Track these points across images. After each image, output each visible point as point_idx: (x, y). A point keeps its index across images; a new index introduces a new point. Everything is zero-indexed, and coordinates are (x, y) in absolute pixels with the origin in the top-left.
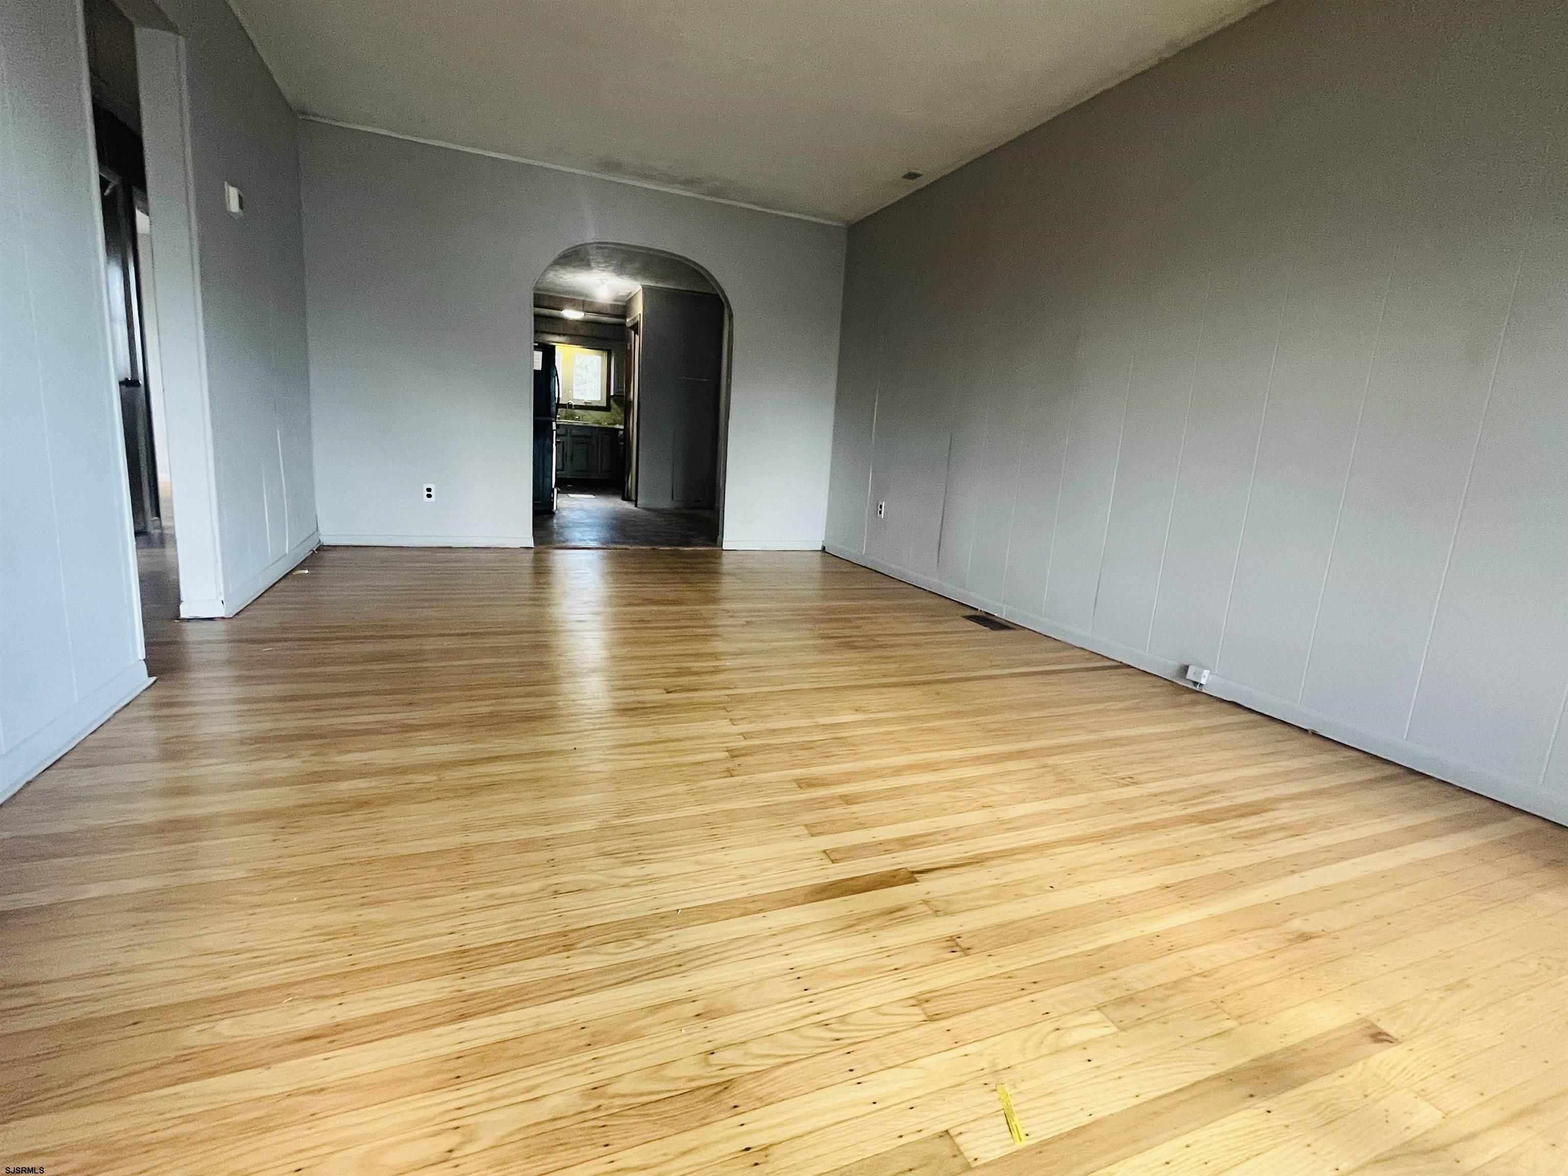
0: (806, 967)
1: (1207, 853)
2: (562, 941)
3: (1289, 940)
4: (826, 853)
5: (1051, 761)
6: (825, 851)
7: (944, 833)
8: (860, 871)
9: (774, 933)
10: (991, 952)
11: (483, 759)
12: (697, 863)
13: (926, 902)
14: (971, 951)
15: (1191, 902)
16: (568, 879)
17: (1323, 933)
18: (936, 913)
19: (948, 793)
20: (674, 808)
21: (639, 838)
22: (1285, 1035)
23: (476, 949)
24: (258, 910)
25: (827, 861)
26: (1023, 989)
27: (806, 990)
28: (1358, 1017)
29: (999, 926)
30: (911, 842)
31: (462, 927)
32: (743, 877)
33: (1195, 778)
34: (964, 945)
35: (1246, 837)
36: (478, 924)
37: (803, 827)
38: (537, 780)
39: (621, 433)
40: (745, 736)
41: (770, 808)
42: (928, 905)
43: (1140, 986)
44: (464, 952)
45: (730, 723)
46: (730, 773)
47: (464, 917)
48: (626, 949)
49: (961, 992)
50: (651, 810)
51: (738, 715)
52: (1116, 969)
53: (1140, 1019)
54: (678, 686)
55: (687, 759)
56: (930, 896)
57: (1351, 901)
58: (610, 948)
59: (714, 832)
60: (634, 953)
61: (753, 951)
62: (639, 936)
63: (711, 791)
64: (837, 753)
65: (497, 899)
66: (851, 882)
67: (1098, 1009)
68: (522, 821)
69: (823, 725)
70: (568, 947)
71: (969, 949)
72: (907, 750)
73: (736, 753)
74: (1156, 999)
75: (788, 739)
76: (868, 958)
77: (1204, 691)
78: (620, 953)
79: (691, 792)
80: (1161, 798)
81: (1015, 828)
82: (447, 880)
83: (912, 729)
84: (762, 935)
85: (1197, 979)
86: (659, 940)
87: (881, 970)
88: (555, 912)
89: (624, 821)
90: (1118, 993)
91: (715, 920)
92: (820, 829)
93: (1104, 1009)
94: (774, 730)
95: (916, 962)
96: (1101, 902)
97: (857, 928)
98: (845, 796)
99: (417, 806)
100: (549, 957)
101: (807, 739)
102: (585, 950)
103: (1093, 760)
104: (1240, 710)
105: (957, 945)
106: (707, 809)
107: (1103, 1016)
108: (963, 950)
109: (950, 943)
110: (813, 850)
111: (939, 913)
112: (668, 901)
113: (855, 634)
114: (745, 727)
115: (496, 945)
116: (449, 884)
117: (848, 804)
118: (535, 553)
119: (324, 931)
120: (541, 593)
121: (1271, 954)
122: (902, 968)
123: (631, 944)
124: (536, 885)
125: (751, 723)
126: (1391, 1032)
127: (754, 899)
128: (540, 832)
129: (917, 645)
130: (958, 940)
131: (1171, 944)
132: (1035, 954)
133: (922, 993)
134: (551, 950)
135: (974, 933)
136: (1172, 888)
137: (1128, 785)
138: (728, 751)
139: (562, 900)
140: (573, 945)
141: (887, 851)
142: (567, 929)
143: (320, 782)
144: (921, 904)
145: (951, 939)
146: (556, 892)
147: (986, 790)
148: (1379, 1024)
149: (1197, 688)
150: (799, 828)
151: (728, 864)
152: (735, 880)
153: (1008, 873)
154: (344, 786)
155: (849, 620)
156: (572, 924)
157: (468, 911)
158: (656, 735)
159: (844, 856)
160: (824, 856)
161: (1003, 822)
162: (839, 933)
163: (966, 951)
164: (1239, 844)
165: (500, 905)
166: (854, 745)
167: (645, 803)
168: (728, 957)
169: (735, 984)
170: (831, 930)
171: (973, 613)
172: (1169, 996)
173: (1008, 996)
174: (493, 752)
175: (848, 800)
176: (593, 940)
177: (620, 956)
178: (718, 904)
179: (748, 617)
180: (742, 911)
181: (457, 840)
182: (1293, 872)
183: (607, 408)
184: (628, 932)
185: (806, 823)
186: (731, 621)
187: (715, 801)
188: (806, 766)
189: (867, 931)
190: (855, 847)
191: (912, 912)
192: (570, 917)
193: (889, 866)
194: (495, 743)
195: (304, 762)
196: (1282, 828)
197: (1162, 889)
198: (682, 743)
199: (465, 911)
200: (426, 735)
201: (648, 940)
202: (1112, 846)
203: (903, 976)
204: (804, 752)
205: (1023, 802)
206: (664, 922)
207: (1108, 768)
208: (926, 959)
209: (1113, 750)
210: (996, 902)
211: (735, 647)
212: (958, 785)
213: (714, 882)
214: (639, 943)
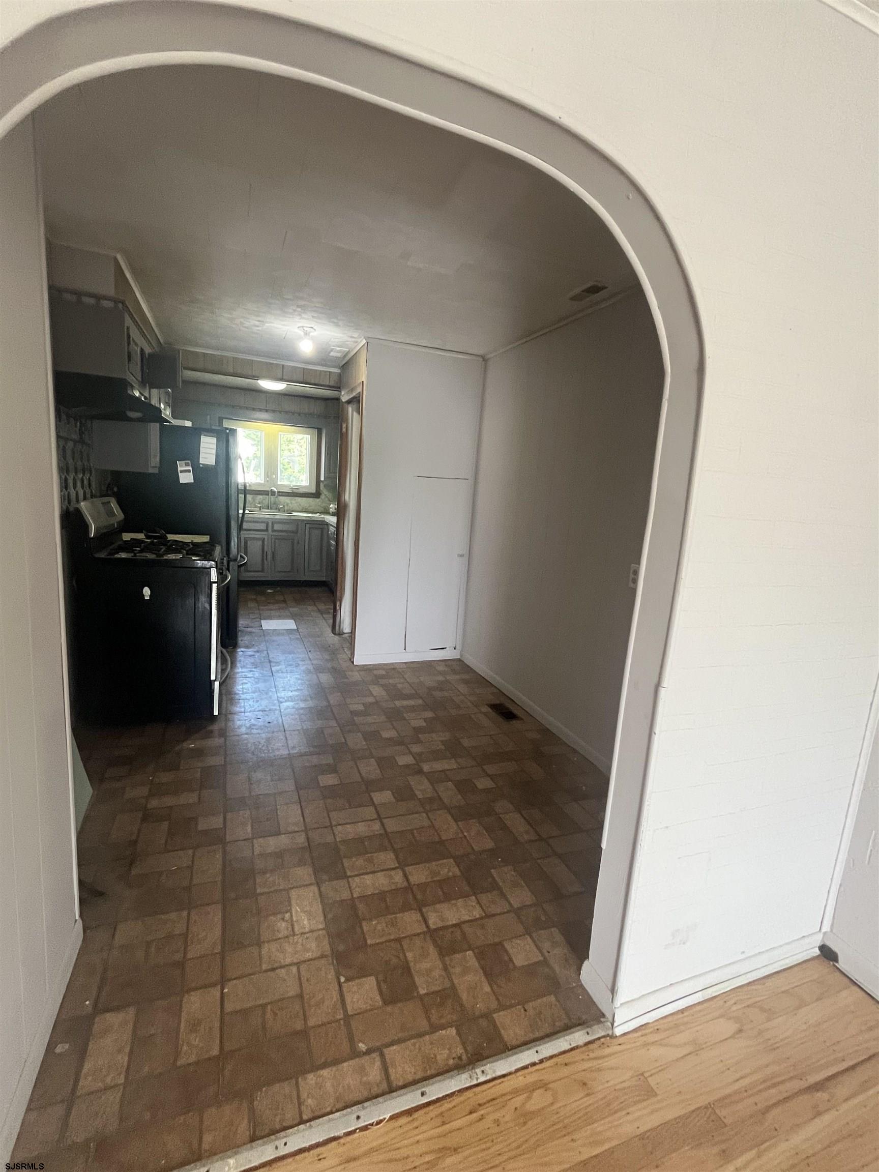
183: (317, 495)
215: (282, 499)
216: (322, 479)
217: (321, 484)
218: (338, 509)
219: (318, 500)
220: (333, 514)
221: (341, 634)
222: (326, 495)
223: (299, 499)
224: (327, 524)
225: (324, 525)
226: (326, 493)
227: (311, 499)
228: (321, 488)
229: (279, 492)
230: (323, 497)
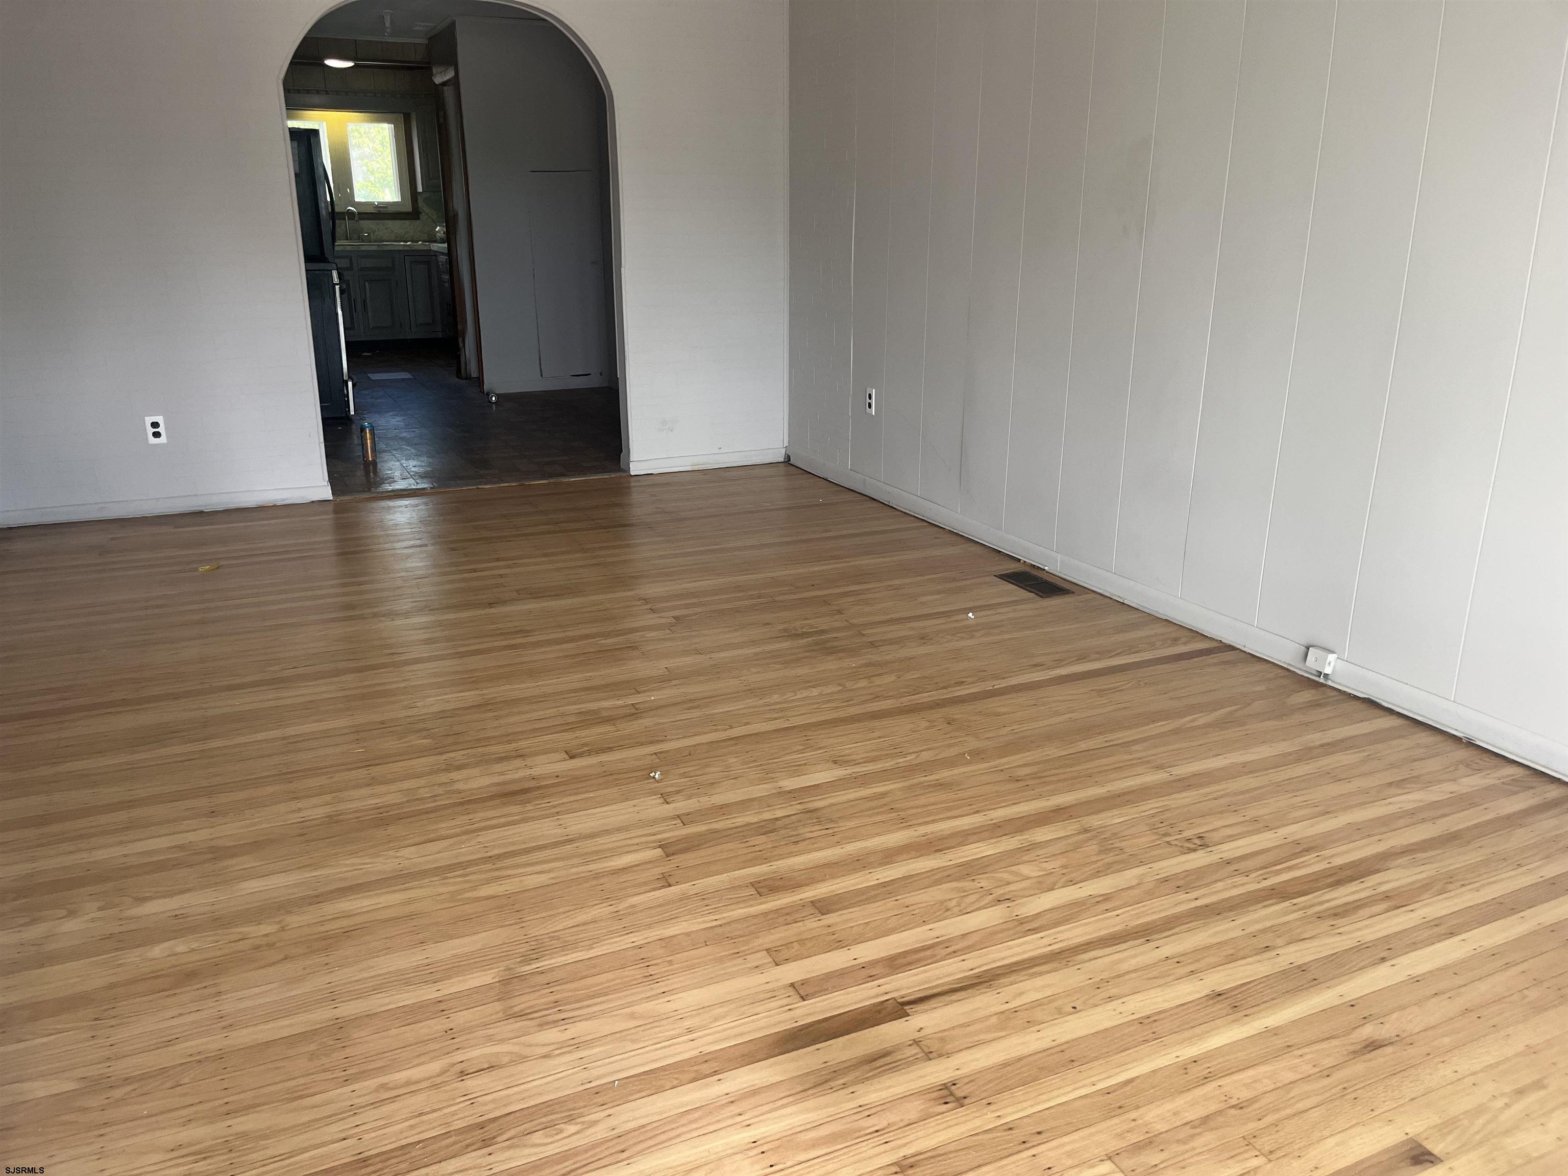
0: (769, 1139)
1: (1279, 942)
2: (478, 1134)
3: (1354, 1052)
4: (794, 987)
5: (1095, 821)
6: (792, 985)
7: (945, 943)
8: (838, 1008)
9: (732, 1099)
10: (990, 1100)
11: (332, 892)
12: (632, 1016)
13: (916, 1042)
14: (966, 1101)
15: (1245, 1013)
16: (476, 1053)
17: (1397, 1038)
18: (929, 1056)
19: (954, 884)
20: (595, 941)
21: (559, 988)
22: (1317, 1168)
23: (378, 1155)
24: (108, 1130)
25: (796, 998)
26: (1024, 1142)
27: (771, 1166)
28: (1406, 1137)
29: (1005, 1065)
30: (904, 961)
31: (357, 1130)
32: (690, 1031)
33: (1283, 832)
34: (960, 1093)
35: (1336, 915)
36: (375, 1124)
37: (765, 952)
38: (411, 916)
39: (443, 259)
40: (684, 819)
41: (720, 930)
42: (918, 1045)
43: (1161, 1127)
44: (365, 1160)
45: (662, 800)
46: (666, 881)
47: (357, 1117)
48: (557, 1137)
49: (951, 1152)
50: (566, 947)
51: (672, 785)
52: (1138, 1107)
53: (1156, 1165)
54: (584, 745)
55: (606, 865)
56: (922, 1033)
57: (1443, 993)
58: (537, 1138)
59: (651, 970)
60: (566, 1141)
61: (708, 1124)
62: (570, 1119)
63: (641, 911)
64: (808, 835)
65: (392, 1089)
66: (824, 1024)
67: (1110, 1158)
68: (404, 980)
69: (790, 792)
70: (486, 1143)
71: (965, 1098)
72: (904, 822)
73: (671, 850)
74: (1178, 1141)
75: (740, 820)
76: (844, 1121)
77: (1330, 683)
78: (552, 1143)
79: (618, 916)
80: (1235, 867)
81: (1038, 928)
82: (324, 1071)
83: (910, 787)
84: (719, 1104)
85: (1233, 1112)
86: (595, 1123)
87: (857, 1135)
88: (466, 1098)
89: (534, 966)
90: (1134, 1138)
91: (660, 1090)
92: (785, 954)
93: (1116, 1159)
94: (722, 807)
95: (902, 1120)
96: (1129, 1023)
97: (832, 1084)
98: (819, 901)
99: (263, 971)
100: (469, 1155)
101: (767, 816)
102: (508, 1143)
103: (1153, 816)
104: (1377, 712)
105: (952, 1094)
106: (637, 938)
107: (1113, 1166)
108: (958, 1100)
109: (945, 1092)
110: (780, 984)
111: (931, 1056)
112: (602, 1071)
113: (836, 624)
114: (681, 805)
115: (403, 1147)
116: (329, 1075)
117: (823, 914)
118: (336, 512)
119: (193, 1149)
120: (362, 593)
121: (1326, 1073)
122: (883, 1129)
123: (561, 1131)
124: (435, 1067)
125: (689, 797)
126: (1436, 1151)
127: (706, 1059)
128: (429, 993)
129: (924, 638)
130: (953, 1087)
131: (1209, 1070)
132: (1044, 1097)
133: (905, 1158)
134: (467, 1148)
135: (971, 1079)
136: (1224, 996)
137: (1195, 850)
138: (660, 847)
139: (472, 1084)
140: (494, 1138)
141: (872, 978)
142: (483, 1118)
143: (121, 949)
144: (910, 1045)
145: (945, 1087)
146: (463, 1073)
147: (1006, 876)
148: (1425, 1144)
149: (1322, 680)
150: (758, 955)
151: (671, 1014)
152: (680, 1036)
153: (1021, 994)
154: (157, 951)
155: (825, 601)
156: (490, 1111)
157: (357, 1109)
158: (559, 831)
159: (817, 989)
160: (791, 992)
161: (1022, 922)
162: (810, 1092)
163: (961, 1102)
164: (1324, 925)
165: (395, 1097)
166: (832, 821)
167: (558, 938)
168: (679, 1135)
169: (689, 1167)
170: (801, 1088)
171: (1013, 567)
172: (1192, 1136)
173: (1006, 1153)
174: (345, 879)
175: (822, 907)
176: (518, 1129)
177: (552, 1146)
178: (663, 1069)
179: (674, 608)
180: (693, 1075)
181: (321, 1015)
182: (1383, 960)
183: (414, 214)
184: (558, 1116)
185: (767, 946)
186: (651, 619)
187: (649, 926)
188: (767, 860)
189: (845, 1086)
190: (828, 976)
191: (899, 1058)
192: (485, 1104)
193: (873, 997)
194: (346, 865)
195: (93, 920)
196: (1387, 897)
197: (1213, 998)
198: (600, 840)
199: (355, 1111)
200: (246, 862)
201: (583, 1123)
202: (1157, 944)
203: (886, 1138)
204: (763, 838)
205: (1052, 889)
206: (599, 1100)
207: (1172, 826)
208: (913, 1116)
209: (1184, 794)
210: (1003, 1034)
211: (658, 667)
212: (969, 870)
213: (655, 1041)
214: (572, 1129)
215: (365, 224)
216: (420, 189)
217: (419, 198)
218: (448, 233)
219: (418, 222)
220: (442, 242)
221: (468, 378)
222: (427, 214)
223: (390, 224)
224: (436, 254)
225: (430, 256)
226: (428, 211)
227: (407, 222)
228: (420, 205)
229: (358, 213)
230: (423, 217)
